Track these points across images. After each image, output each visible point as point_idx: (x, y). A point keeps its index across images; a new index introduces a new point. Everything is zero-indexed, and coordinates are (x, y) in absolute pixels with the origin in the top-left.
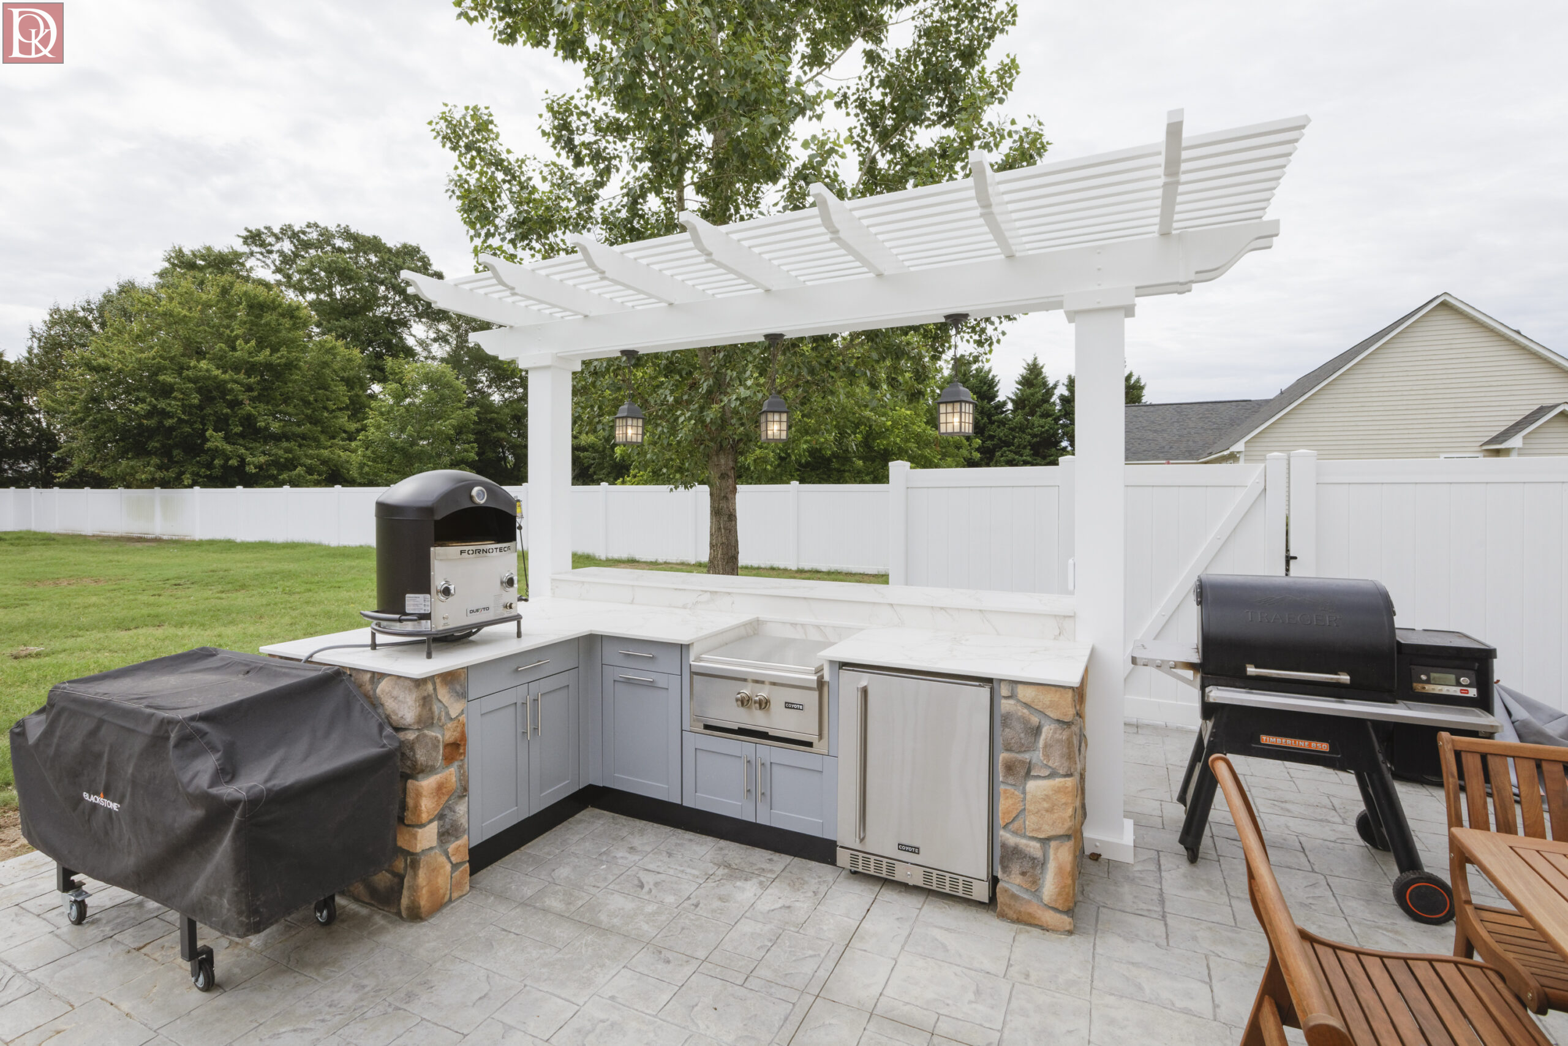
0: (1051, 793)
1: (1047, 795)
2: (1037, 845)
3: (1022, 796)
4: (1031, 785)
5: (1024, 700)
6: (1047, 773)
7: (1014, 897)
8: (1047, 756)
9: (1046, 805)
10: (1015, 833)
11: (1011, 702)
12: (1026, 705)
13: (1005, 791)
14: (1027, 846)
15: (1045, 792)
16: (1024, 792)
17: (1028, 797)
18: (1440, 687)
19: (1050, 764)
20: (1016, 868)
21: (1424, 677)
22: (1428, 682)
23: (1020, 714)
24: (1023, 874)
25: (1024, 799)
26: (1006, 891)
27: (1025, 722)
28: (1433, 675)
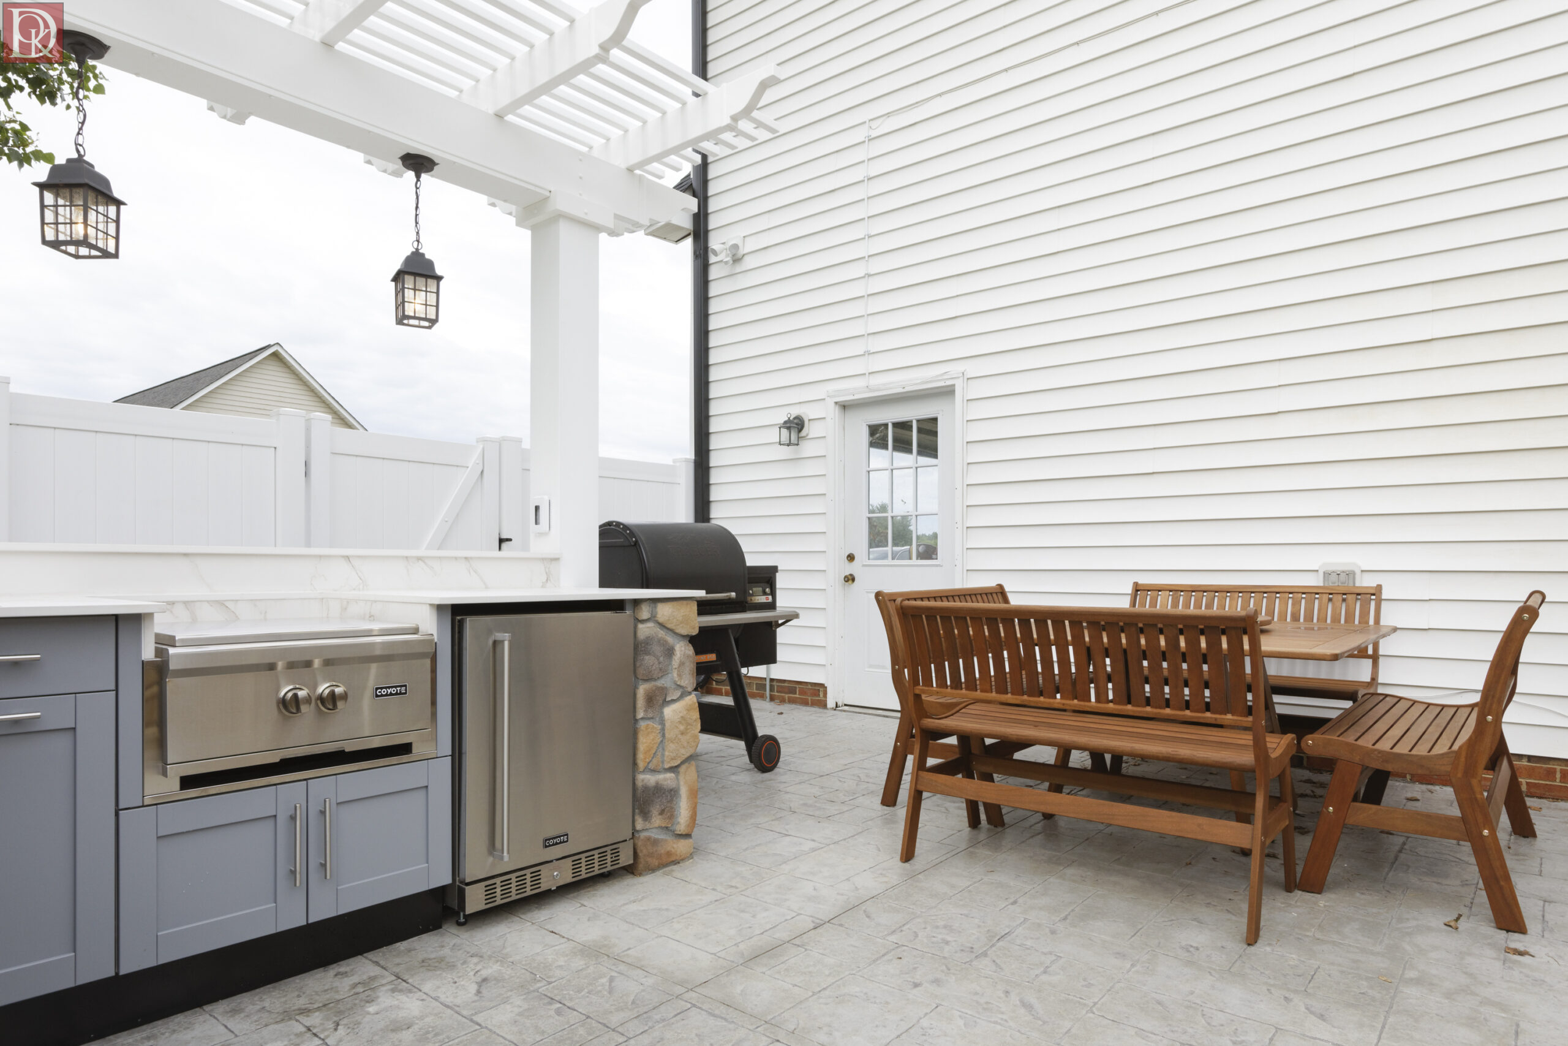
0: (685, 713)
1: (682, 717)
2: (672, 775)
3: (659, 727)
4: (668, 711)
5: (661, 620)
6: (678, 694)
7: (655, 842)
8: (680, 675)
9: (682, 728)
10: (654, 771)
11: (650, 624)
12: (662, 626)
13: (647, 727)
14: (665, 780)
15: (681, 715)
16: (662, 722)
17: (667, 725)
18: (757, 598)
19: (683, 684)
20: (655, 811)
21: (751, 592)
22: (752, 595)
23: (660, 636)
24: (662, 813)
25: (663, 729)
26: (649, 839)
27: (662, 643)
28: (754, 589)
